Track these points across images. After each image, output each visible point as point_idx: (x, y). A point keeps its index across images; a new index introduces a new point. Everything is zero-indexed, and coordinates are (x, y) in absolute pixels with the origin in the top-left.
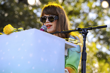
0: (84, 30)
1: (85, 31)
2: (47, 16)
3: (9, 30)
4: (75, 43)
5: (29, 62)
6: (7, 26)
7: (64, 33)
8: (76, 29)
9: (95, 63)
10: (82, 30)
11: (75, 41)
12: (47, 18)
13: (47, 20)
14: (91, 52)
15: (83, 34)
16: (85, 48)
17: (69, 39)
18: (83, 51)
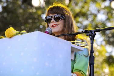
0: (91, 32)
1: (92, 34)
2: (53, 15)
3: (11, 33)
4: (82, 46)
5: (33, 68)
6: (9, 29)
7: (70, 35)
8: (82, 31)
9: (105, 68)
10: (89, 32)
11: (82, 43)
12: (53, 18)
13: (53, 20)
14: (100, 56)
15: (91, 37)
16: (92, 52)
17: (76, 41)
18: (91, 55)
